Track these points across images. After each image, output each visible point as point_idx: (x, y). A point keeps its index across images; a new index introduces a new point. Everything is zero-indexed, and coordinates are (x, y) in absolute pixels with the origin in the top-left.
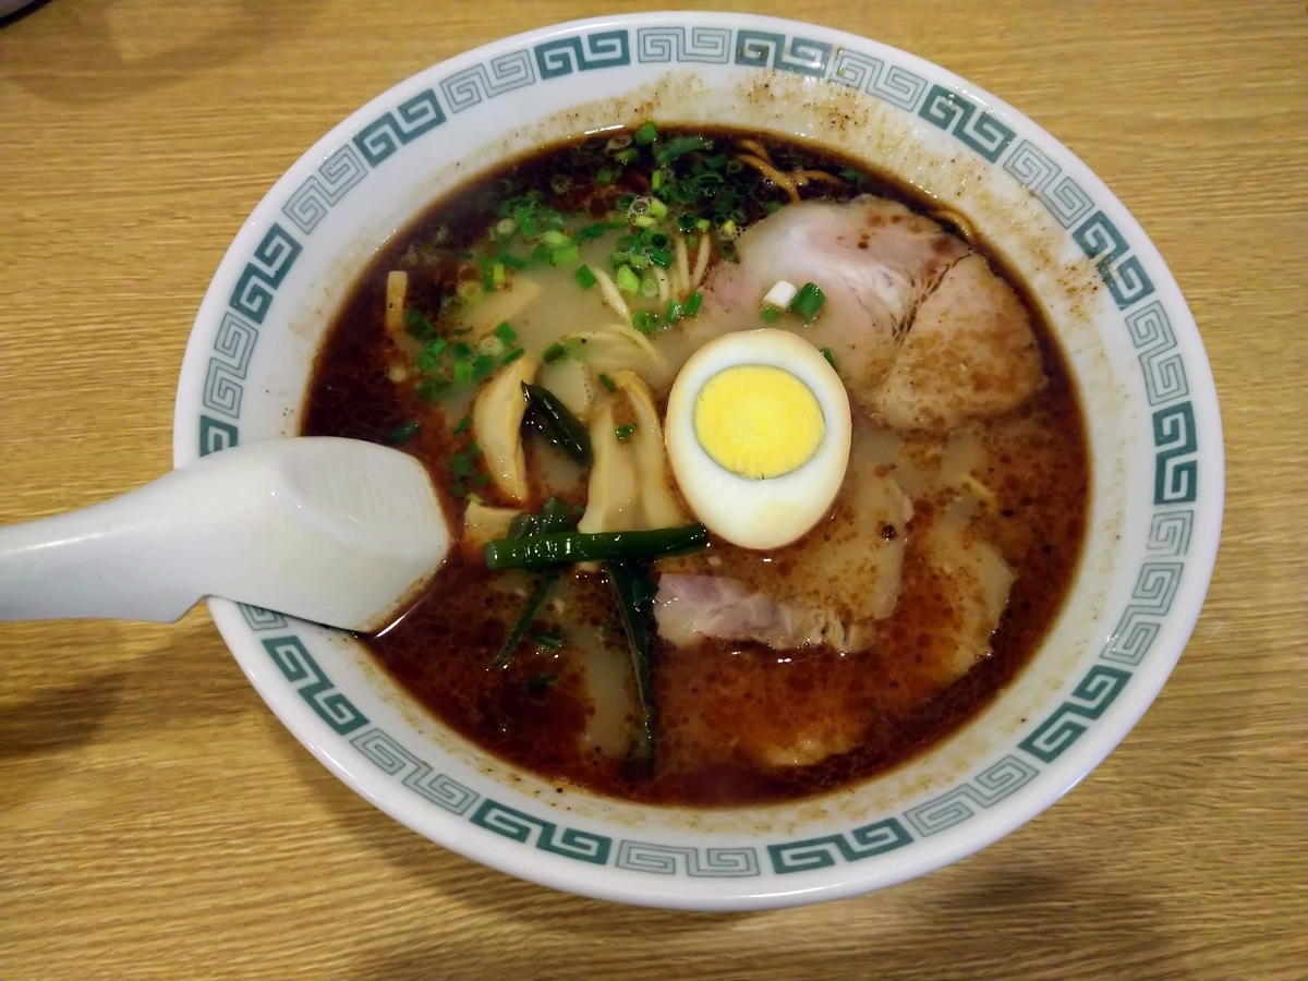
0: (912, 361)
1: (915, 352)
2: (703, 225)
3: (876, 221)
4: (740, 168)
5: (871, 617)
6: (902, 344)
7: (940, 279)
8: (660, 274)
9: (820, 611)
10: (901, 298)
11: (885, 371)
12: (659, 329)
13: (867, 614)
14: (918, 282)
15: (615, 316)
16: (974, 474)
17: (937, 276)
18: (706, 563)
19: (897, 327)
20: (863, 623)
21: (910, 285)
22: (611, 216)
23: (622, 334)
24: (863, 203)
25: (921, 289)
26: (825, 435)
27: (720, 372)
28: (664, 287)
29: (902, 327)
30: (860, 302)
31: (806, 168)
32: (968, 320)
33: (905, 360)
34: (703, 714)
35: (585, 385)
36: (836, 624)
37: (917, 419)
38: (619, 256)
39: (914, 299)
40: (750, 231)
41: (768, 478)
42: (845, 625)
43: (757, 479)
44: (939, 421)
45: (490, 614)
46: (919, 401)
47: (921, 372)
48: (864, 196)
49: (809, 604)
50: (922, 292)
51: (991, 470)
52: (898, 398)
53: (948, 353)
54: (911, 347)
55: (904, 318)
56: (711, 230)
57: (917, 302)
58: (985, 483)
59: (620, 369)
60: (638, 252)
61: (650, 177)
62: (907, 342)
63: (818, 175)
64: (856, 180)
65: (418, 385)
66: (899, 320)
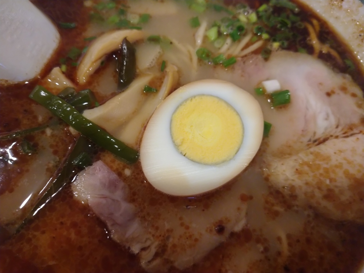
0: (306, 159)
1: (311, 157)
2: (265, 36)
3: (344, 89)
4: (303, 27)
5: (172, 262)
6: (308, 149)
7: (352, 135)
8: (229, 41)
9: (152, 238)
10: (326, 129)
11: (290, 154)
12: (206, 61)
13: (172, 259)
14: (340, 128)
15: (194, 42)
16: (289, 236)
17: (352, 132)
18: (123, 169)
19: (313, 139)
20: (167, 261)
21: (335, 127)
22: (230, 8)
23: (189, 52)
24: (344, 78)
25: (339, 132)
26: (231, 159)
27: (211, 96)
28: (225, 47)
29: (315, 141)
30: (305, 116)
31: (332, 47)
32: (349, 163)
33: (304, 157)
34: (54, 237)
35: (153, 60)
36: (153, 250)
37: (284, 187)
38: (219, 23)
39: (332, 134)
40: (284, 52)
41: (187, 157)
42: (157, 255)
43: (181, 153)
44: (294, 197)
45: (21, 116)
46: (293, 180)
47: (306, 168)
48: (347, 76)
49: (150, 230)
50: (338, 134)
51: (298, 241)
52: (284, 171)
53: (327, 171)
54: (311, 153)
55: (319, 139)
56: (267, 41)
57: (332, 136)
58: (290, 245)
59: (173, 64)
60: (227, 27)
61: (261, 5)
62: (312, 150)
63: (334, 53)
64: (349, 67)
65: (92, 12)
66: (317, 137)
